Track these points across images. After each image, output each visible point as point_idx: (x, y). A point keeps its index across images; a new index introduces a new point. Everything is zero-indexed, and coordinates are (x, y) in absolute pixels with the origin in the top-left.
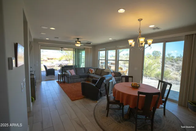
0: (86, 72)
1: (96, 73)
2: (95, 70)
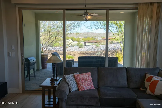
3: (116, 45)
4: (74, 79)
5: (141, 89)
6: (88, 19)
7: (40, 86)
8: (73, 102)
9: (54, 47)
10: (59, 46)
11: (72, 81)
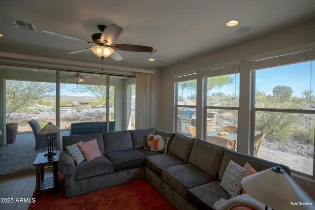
0: (138, 146)
1: (169, 151)
2: (165, 141)
3: (99, 109)
4: (78, 148)
5: (145, 148)
6: (80, 82)
7: (34, 165)
8: (84, 175)
9: (17, 114)
10: (24, 112)
11: (77, 151)
